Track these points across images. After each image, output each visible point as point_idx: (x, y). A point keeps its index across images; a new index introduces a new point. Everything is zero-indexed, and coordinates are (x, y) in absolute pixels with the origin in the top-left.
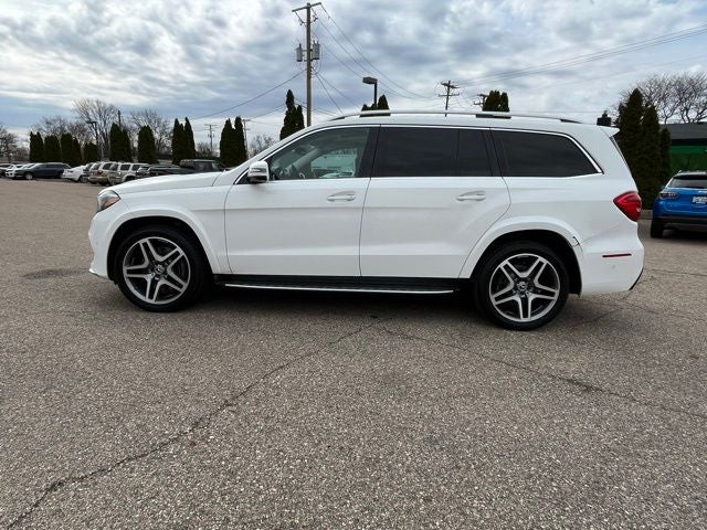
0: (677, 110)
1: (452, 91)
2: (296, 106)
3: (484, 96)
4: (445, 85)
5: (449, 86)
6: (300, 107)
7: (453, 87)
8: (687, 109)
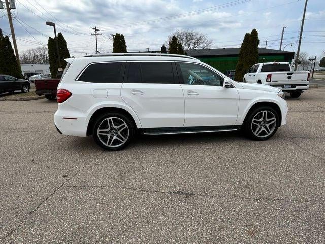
0: (187, 45)
1: (98, 32)
2: (4, 36)
3: (114, 35)
4: (94, 29)
5: (96, 29)
6: (7, 37)
7: (98, 30)
8: (190, 44)
